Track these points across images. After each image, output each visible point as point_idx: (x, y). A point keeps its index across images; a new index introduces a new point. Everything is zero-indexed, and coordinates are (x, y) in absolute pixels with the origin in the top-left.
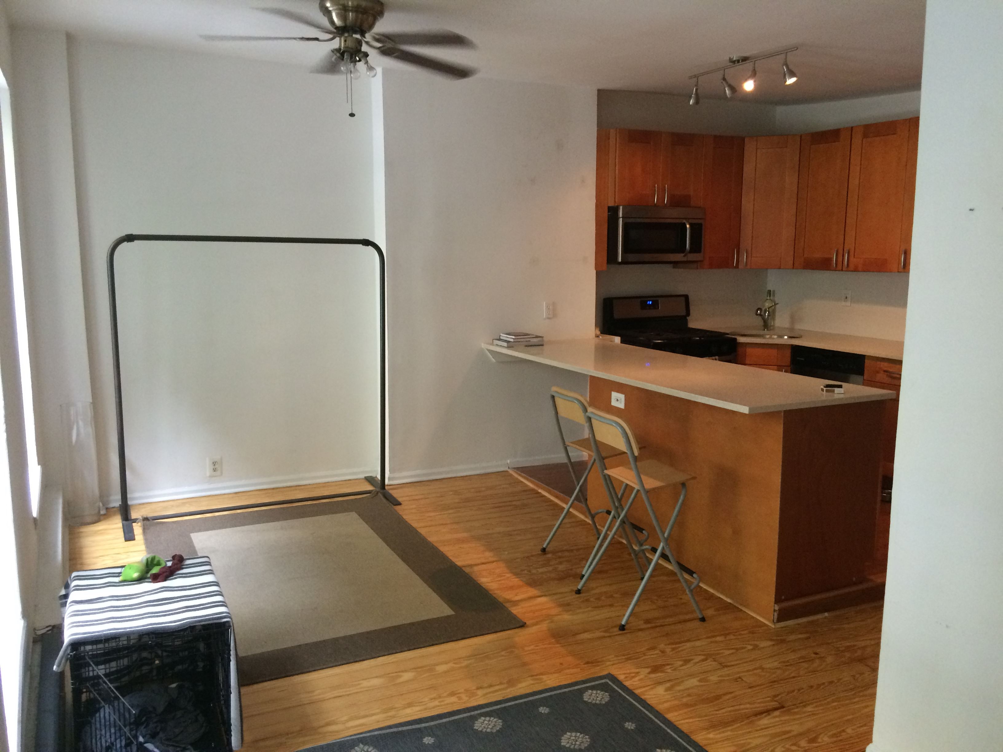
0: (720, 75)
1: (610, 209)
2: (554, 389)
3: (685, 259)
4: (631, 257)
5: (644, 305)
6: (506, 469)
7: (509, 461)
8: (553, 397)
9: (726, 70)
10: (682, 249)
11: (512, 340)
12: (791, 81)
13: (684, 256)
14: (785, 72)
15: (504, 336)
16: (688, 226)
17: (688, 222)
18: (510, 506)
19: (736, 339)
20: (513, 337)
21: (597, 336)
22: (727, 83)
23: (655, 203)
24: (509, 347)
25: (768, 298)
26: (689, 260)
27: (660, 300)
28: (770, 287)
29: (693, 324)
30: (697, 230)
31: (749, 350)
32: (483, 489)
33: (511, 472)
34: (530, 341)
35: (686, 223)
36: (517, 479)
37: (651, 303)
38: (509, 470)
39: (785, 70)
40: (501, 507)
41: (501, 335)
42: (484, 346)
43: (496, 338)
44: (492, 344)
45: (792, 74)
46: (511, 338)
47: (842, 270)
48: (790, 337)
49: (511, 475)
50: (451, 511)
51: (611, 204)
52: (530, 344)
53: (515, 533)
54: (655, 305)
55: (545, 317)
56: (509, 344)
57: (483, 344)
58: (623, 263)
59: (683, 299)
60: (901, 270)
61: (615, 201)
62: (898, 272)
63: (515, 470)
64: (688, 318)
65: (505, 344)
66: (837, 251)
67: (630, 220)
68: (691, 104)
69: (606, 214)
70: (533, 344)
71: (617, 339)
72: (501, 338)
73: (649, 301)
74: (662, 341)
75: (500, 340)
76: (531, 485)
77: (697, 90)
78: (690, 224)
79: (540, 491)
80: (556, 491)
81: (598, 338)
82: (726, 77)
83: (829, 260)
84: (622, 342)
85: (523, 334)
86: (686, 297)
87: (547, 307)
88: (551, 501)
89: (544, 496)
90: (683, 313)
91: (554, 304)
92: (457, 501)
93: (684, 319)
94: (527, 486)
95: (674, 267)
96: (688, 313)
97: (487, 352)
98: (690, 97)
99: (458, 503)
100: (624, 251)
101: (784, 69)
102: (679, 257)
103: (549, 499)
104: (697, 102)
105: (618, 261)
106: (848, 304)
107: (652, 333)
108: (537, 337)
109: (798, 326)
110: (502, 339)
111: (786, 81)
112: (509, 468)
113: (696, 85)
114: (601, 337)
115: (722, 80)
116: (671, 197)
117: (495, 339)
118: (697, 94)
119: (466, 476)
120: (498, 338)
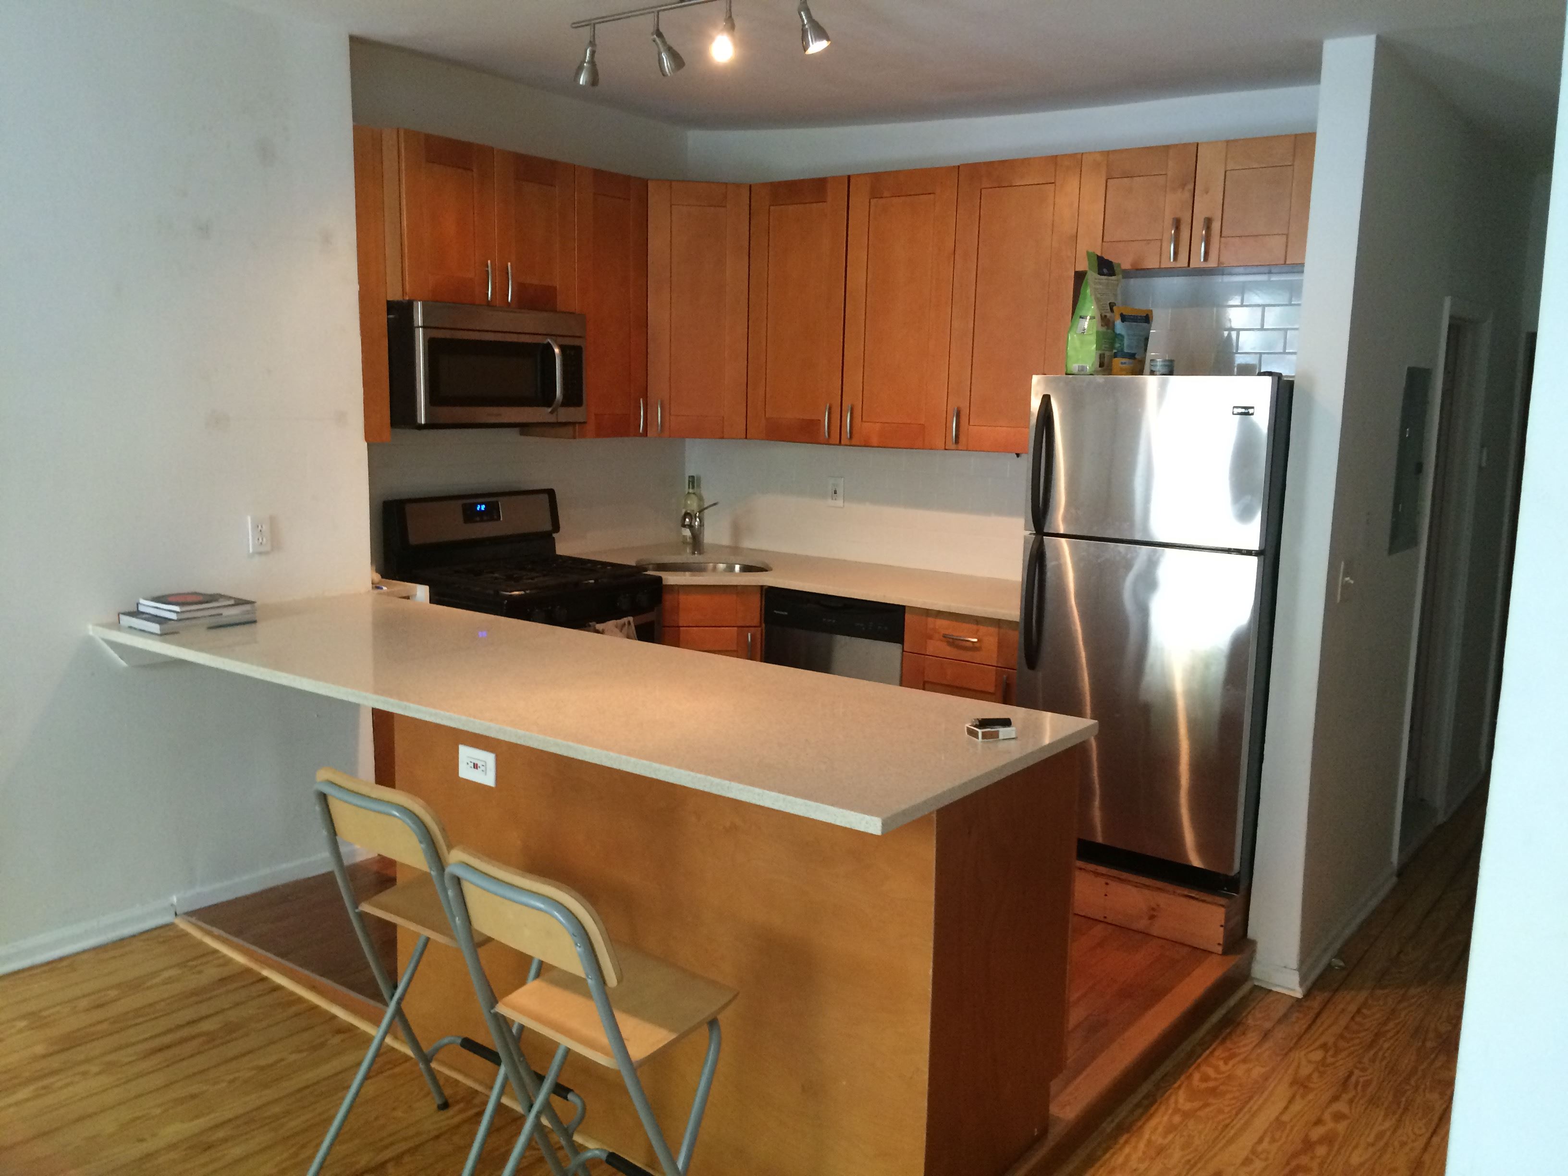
0: (647, 23)
1: (391, 306)
2: (323, 775)
3: (552, 419)
4: (446, 413)
5: (470, 515)
6: (168, 918)
7: (174, 899)
8: (323, 798)
9: (660, 13)
10: (547, 399)
11: (174, 616)
12: (817, 47)
13: (552, 412)
14: (804, 25)
15: (148, 606)
16: (557, 351)
17: (556, 342)
18: (193, 1037)
19: (660, 579)
20: (176, 608)
21: (376, 586)
22: (664, 42)
23: (489, 299)
24: (164, 635)
25: (691, 491)
26: (560, 421)
27: (502, 502)
28: (691, 471)
29: (565, 547)
30: (573, 356)
31: (683, 598)
32: (113, 993)
33: (183, 925)
34: (221, 614)
35: (553, 347)
36: (200, 943)
37: (483, 507)
38: (178, 921)
39: (806, 21)
40: (168, 1047)
41: (142, 601)
42: (93, 631)
43: (127, 610)
44: (117, 626)
45: (821, 33)
46: (169, 611)
47: (840, 444)
48: (746, 569)
49: (185, 935)
50: (23, 1094)
51: (395, 294)
52: (223, 620)
53: (221, 1134)
54: (492, 513)
55: (251, 550)
56: (165, 626)
57: (90, 627)
58: (430, 426)
59: (545, 497)
60: (951, 443)
61: (404, 292)
62: (946, 449)
63: (193, 920)
64: (554, 535)
65: (155, 628)
66: (830, 409)
67: (440, 334)
68: (581, 83)
69: (382, 318)
70: (232, 621)
71: (422, 592)
72: (141, 609)
73: (481, 504)
74: (522, 593)
75: (136, 614)
76: (240, 959)
77: (593, 53)
78: (563, 348)
79: (266, 973)
80: (307, 972)
81: (379, 591)
82: (661, 30)
83: (817, 423)
84: (436, 598)
85: (201, 598)
86: (551, 493)
87: (256, 526)
88: (300, 1000)
89: (278, 988)
90: (548, 527)
91: (273, 520)
92: (40, 1049)
93: (547, 538)
94: (228, 961)
95: (522, 434)
96: (556, 527)
97: (105, 646)
98: (580, 69)
99: (44, 1056)
100: (433, 399)
101: (803, 21)
102: (541, 414)
103: (292, 993)
104: (594, 80)
105: (419, 421)
106: (840, 502)
107: (496, 575)
108: (239, 602)
109: (747, 544)
110: (143, 613)
111: (805, 49)
112: (176, 914)
113: (592, 43)
114: (385, 588)
115: (655, 36)
116: (521, 289)
117: (125, 614)
118: (592, 62)
119: (61, 959)
120: (133, 609)
